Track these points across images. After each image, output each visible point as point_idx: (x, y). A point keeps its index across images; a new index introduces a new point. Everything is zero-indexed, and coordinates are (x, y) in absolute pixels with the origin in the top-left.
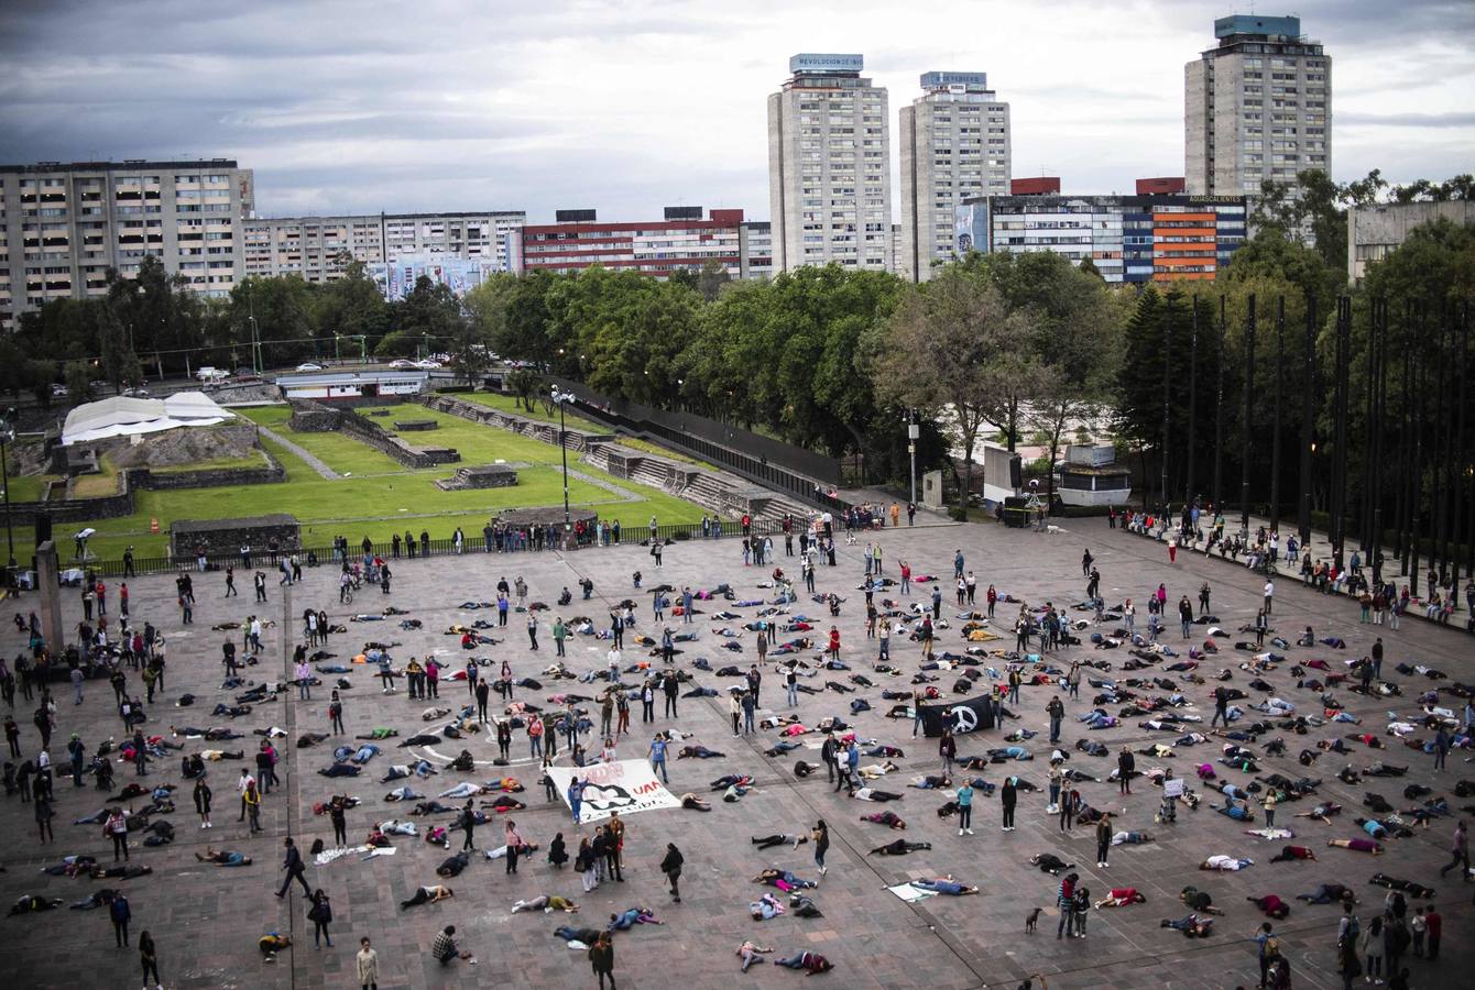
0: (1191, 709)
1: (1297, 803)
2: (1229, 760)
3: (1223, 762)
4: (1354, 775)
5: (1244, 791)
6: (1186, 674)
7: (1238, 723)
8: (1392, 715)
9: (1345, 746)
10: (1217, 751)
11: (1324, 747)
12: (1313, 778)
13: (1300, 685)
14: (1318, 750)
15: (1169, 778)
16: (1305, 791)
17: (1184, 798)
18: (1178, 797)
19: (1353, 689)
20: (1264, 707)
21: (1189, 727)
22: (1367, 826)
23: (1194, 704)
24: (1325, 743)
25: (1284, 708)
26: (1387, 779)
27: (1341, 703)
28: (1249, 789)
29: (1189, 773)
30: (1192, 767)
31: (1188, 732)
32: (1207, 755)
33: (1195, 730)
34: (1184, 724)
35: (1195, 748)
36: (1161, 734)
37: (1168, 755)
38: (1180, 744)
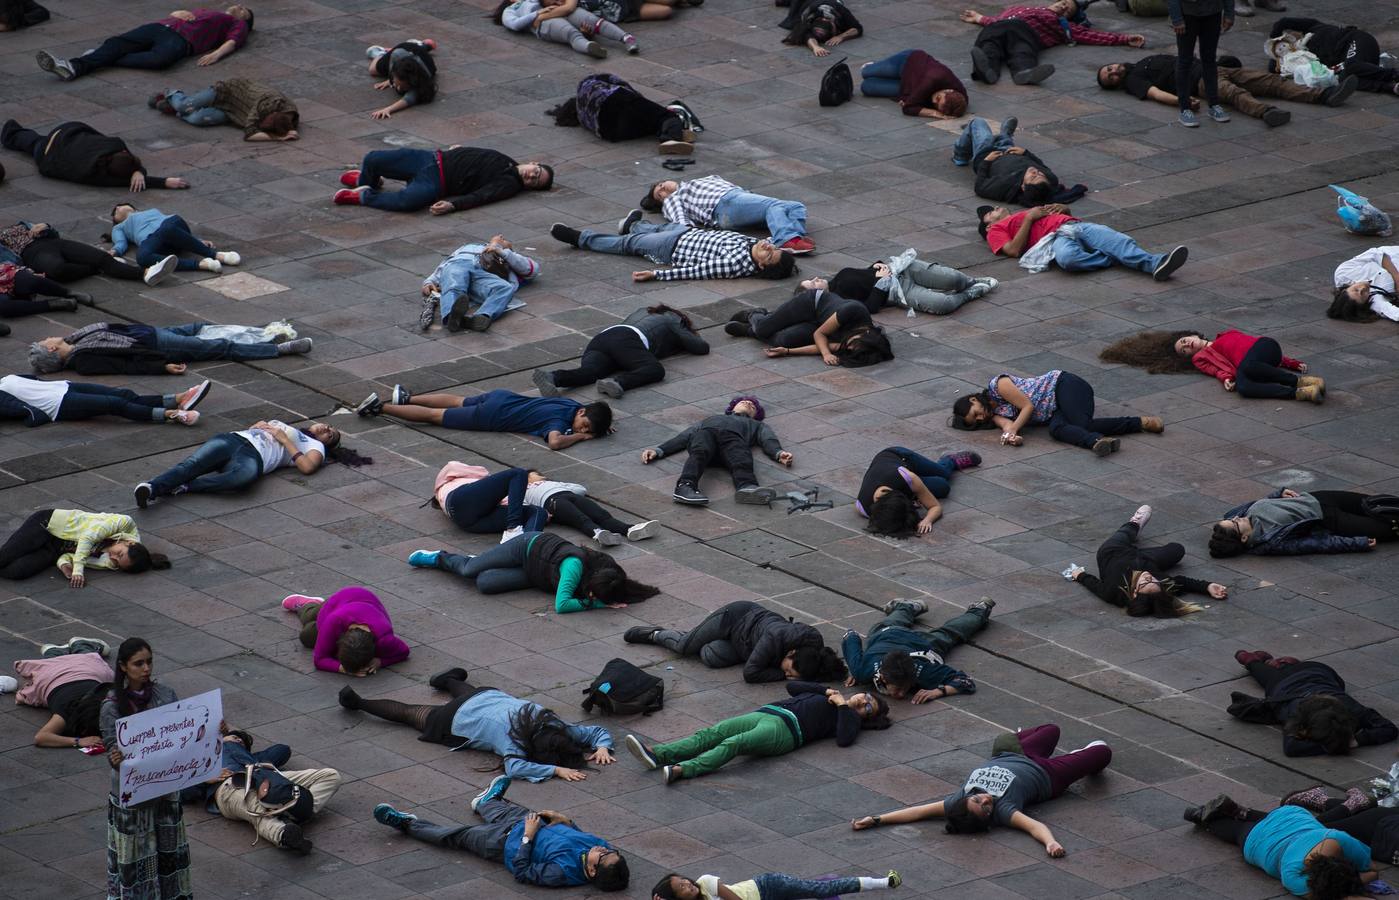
0: (239, 286)
1: (870, 749)
2: (472, 551)
3: (441, 566)
4: (1167, 561)
5: (571, 716)
6: (191, 85)
7: (506, 341)
8: (1354, 204)
9: (1105, 407)
10: (402, 507)
11: (989, 424)
12: (947, 603)
13: (836, 90)
14: (960, 444)
15: (137, 695)
16: (909, 681)
17: (234, 797)
18: (202, 796)
19: (1128, 83)
20: (649, 235)
21: (232, 392)
22: (1259, 839)
23: (253, 257)
24: (991, 401)
25: (756, 227)
26: (1350, 566)
27: (1067, 167)
28: (596, 703)
29: (256, 651)
30: (268, 615)
31: (227, 415)
32: (347, 538)
33: (266, 402)
34: (199, 373)
35: (274, 505)
36: (73, 445)
37: (125, 559)
38: (186, 488)
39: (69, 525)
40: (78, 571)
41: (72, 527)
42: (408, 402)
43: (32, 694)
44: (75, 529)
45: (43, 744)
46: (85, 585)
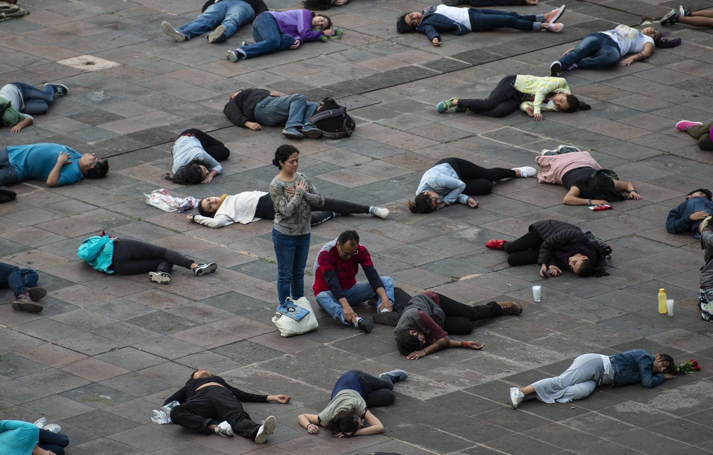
29: (671, 152)
30: (667, 133)
31: (576, 26)
32: (693, 91)
33: (597, 18)
34: (545, 4)
35: (635, 74)
36: (490, 44)
37: (565, 104)
38: (576, 66)
39: (527, 84)
40: (537, 111)
41: (529, 85)
42: (690, 15)
43: (551, 176)
44: (530, 87)
45: (570, 203)
46: (543, 119)
